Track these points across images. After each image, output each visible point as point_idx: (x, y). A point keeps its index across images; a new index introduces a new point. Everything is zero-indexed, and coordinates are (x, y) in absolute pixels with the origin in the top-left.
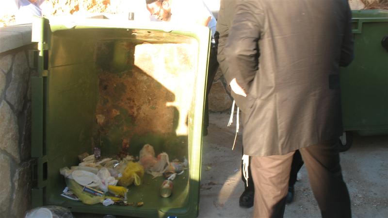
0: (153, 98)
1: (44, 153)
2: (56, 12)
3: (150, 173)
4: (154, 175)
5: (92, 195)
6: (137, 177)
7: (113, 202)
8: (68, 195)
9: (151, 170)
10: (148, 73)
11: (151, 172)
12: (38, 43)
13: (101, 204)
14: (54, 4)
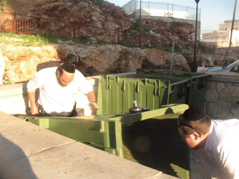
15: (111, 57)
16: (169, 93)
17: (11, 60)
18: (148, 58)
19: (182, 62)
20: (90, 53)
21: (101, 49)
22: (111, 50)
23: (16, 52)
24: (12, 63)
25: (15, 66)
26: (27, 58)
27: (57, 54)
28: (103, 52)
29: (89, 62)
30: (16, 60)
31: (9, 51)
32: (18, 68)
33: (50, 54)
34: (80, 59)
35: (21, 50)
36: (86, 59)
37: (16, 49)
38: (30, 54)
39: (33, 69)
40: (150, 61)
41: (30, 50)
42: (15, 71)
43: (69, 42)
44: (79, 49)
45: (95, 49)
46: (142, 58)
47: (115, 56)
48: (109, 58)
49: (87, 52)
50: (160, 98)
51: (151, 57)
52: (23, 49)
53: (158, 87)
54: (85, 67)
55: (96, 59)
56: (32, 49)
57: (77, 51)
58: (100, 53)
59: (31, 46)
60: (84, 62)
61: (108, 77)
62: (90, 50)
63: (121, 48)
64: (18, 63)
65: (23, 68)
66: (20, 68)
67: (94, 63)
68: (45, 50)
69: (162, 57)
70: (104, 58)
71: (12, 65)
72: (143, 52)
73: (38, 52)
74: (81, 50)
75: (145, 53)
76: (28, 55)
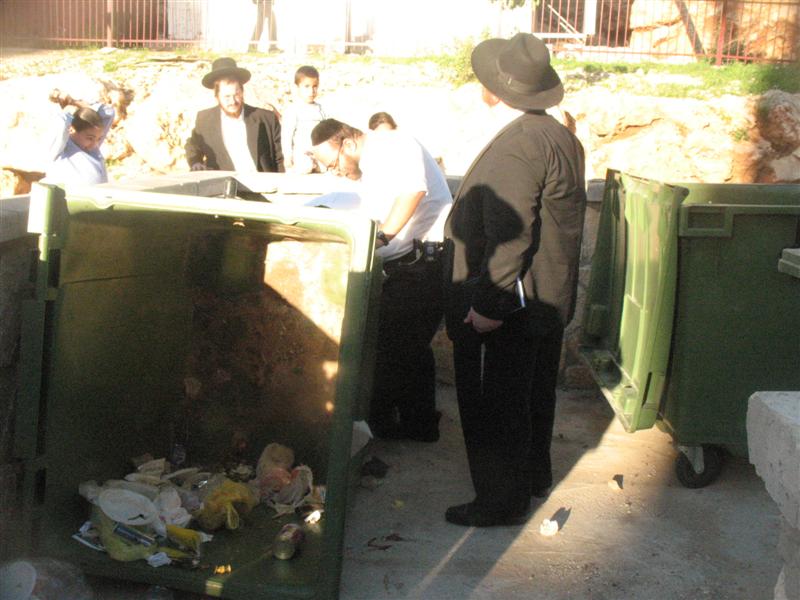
0: (298, 352)
1: (40, 450)
2: (174, 163)
3: (272, 505)
4: (278, 510)
5: (130, 542)
6: (233, 513)
7: (168, 561)
8: (86, 539)
9: (275, 498)
10: (291, 300)
11: (274, 503)
12: (39, 234)
13: (144, 562)
14: (172, 147)
17: (599, 135)
23: (615, 115)
26: (642, 133)
27: (754, 124)
30: (610, 137)
33: (728, 123)
38: (657, 119)
64: (610, 145)
68: (712, 109)
76: (648, 121)
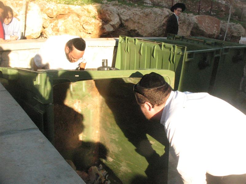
15: (156, 21)
16: (185, 60)
17: (50, 18)
18: (199, 25)
19: (240, 33)
20: (133, 15)
21: (146, 11)
22: (157, 13)
23: (55, 10)
24: (50, 20)
25: (53, 24)
26: (66, 17)
27: (97, 14)
28: (148, 15)
29: (131, 25)
30: (55, 18)
31: (49, 9)
32: (56, 26)
33: (90, 14)
34: (122, 21)
35: (61, 8)
36: (128, 21)
37: (56, 6)
38: (70, 12)
39: (70, 27)
40: (201, 29)
41: (69, 9)
42: (52, 29)
43: (114, 2)
44: (122, 11)
45: (140, 11)
46: (192, 25)
47: (160, 20)
48: (154, 22)
49: (130, 14)
50: (175, 65)
51: (203, 24)
52: (63, 7)
53: (174, 52)
54: (126, 30)
55: (139, 22)
56: (72, 7)
57: (119, 12)
58: (144, 16)
59: (71, 4)
60: (126, 24)
61: (128, 39)
62: (134, 11)
63: (168, 12)
64: (56, 21)
65: (60, 27)
66: (57, 26)
67: (136, 26)
68: (85, 9)
69: (216, 25)
70: (148, 21)
71: (51, 23)
72: (194, 18)
73: (77, 11)
74: (124, 12)
75: (196, 20)
76: (67, 13)
